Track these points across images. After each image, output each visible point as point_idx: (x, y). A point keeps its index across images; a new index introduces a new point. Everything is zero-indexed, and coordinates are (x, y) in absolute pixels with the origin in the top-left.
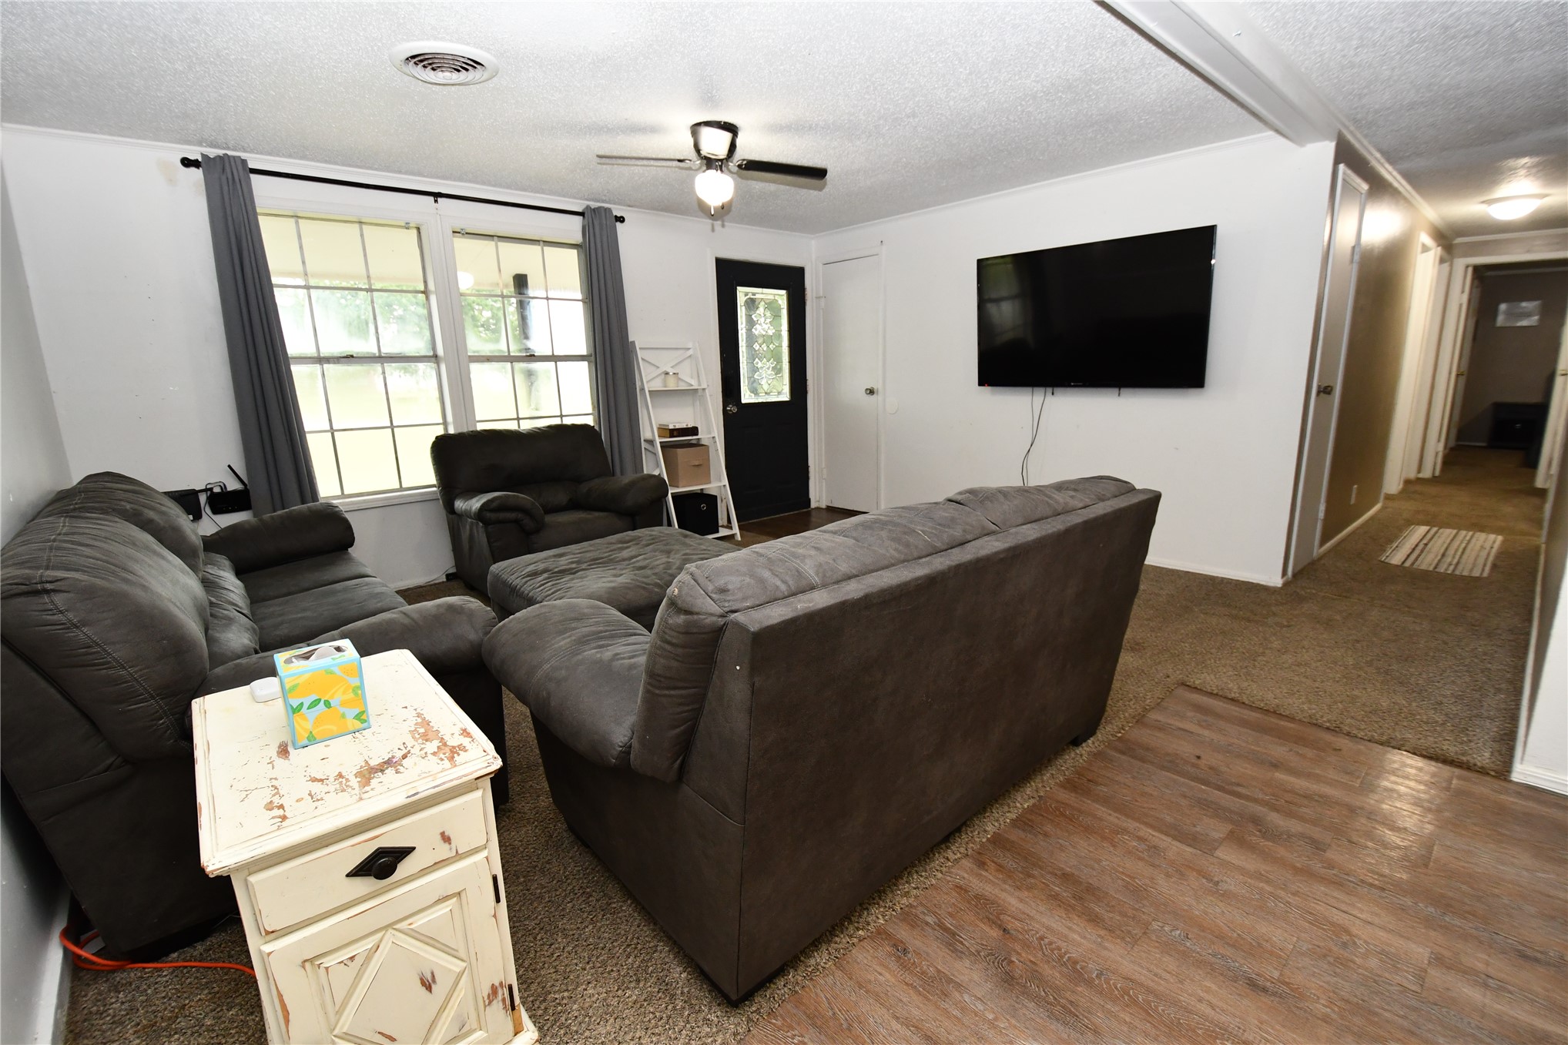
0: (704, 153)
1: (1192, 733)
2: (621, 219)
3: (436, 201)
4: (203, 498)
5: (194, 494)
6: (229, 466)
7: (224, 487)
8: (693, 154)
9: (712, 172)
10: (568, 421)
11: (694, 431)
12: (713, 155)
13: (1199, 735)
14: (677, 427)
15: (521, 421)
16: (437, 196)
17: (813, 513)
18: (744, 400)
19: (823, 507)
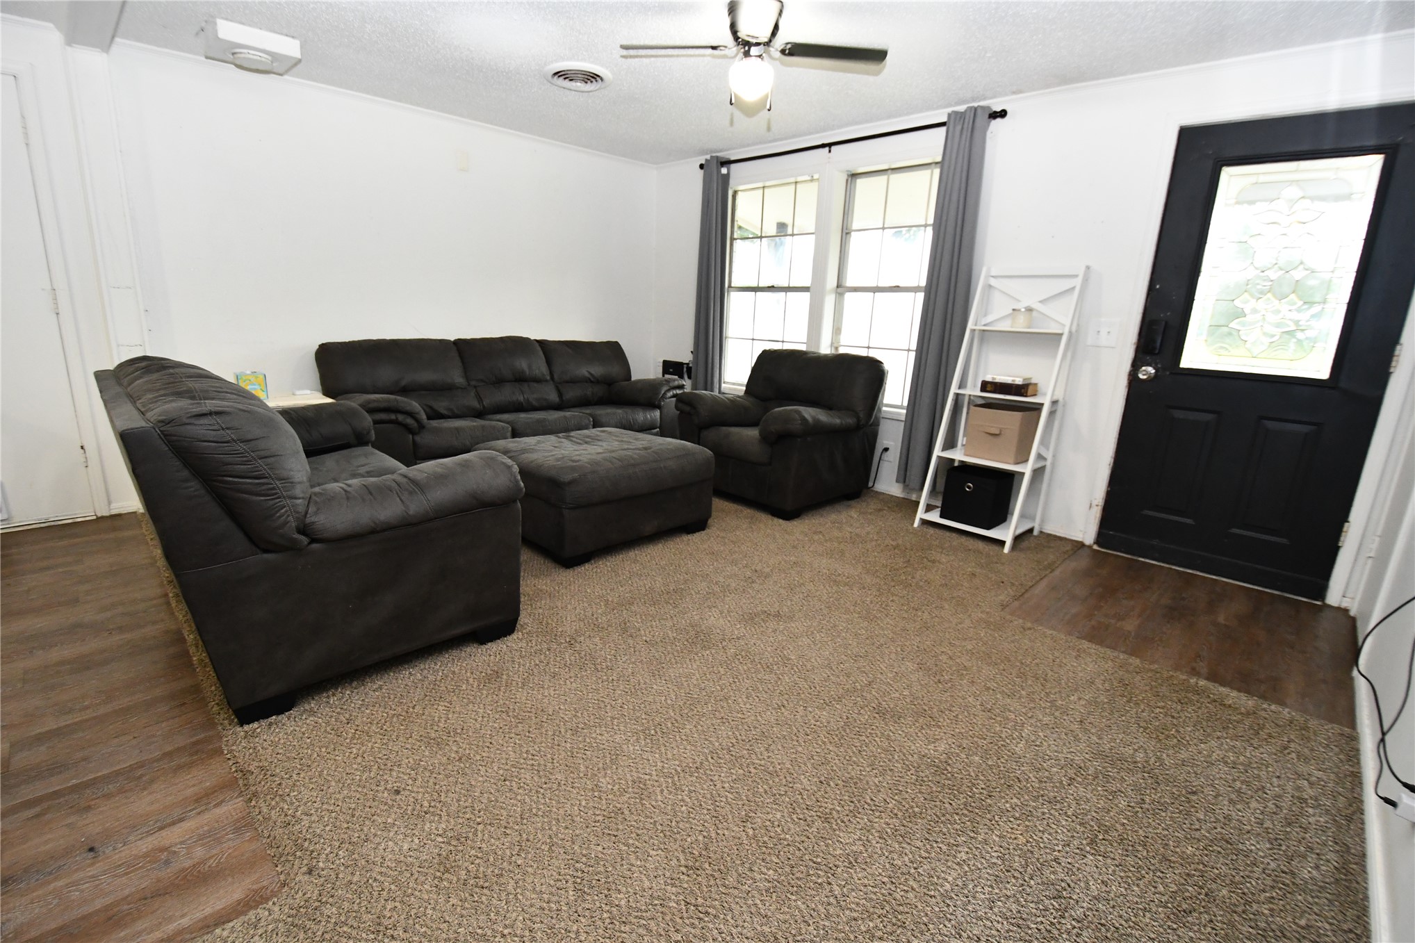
0: (743, 34)
1: (161, 828)
2: (1002, 114)
3: (830, 151)
8: (728, 39)
9: (752, 62)
11: (1026, 390)
12: (753, 37)
13: (149, 833)
17: (1327, 612)
18: (1185, 363)
19: (1352, 613)
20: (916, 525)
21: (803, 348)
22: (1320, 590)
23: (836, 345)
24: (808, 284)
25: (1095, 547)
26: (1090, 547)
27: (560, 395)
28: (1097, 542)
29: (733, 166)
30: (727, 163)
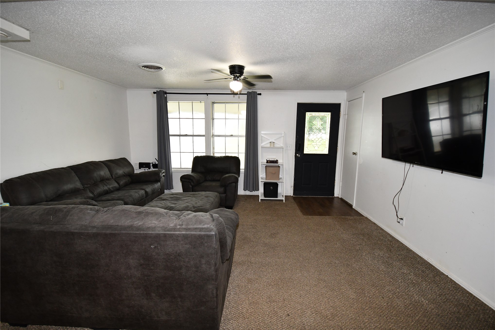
2: (260, 94)
3: (207, 95)
4: (151, 164)
5: (149, 164)
6: (155, 159)
7: (155, 163)
10: (227, 155)
11: (276, 162)
14: (270, 160)
15: (226, 153)
16: (207, 94)
17: (335, 198)
18: (305, 152)
19: (340, 197)
20: (260, 201)
21: (204, 154)
22: (333, 194)
23: (213, 153)
24: (204, 134)
25: (294, 196)
26: (293, 196)
27: (118, 183)
28: (294, 195)
29: (167, 94)
30: (166, 93)
